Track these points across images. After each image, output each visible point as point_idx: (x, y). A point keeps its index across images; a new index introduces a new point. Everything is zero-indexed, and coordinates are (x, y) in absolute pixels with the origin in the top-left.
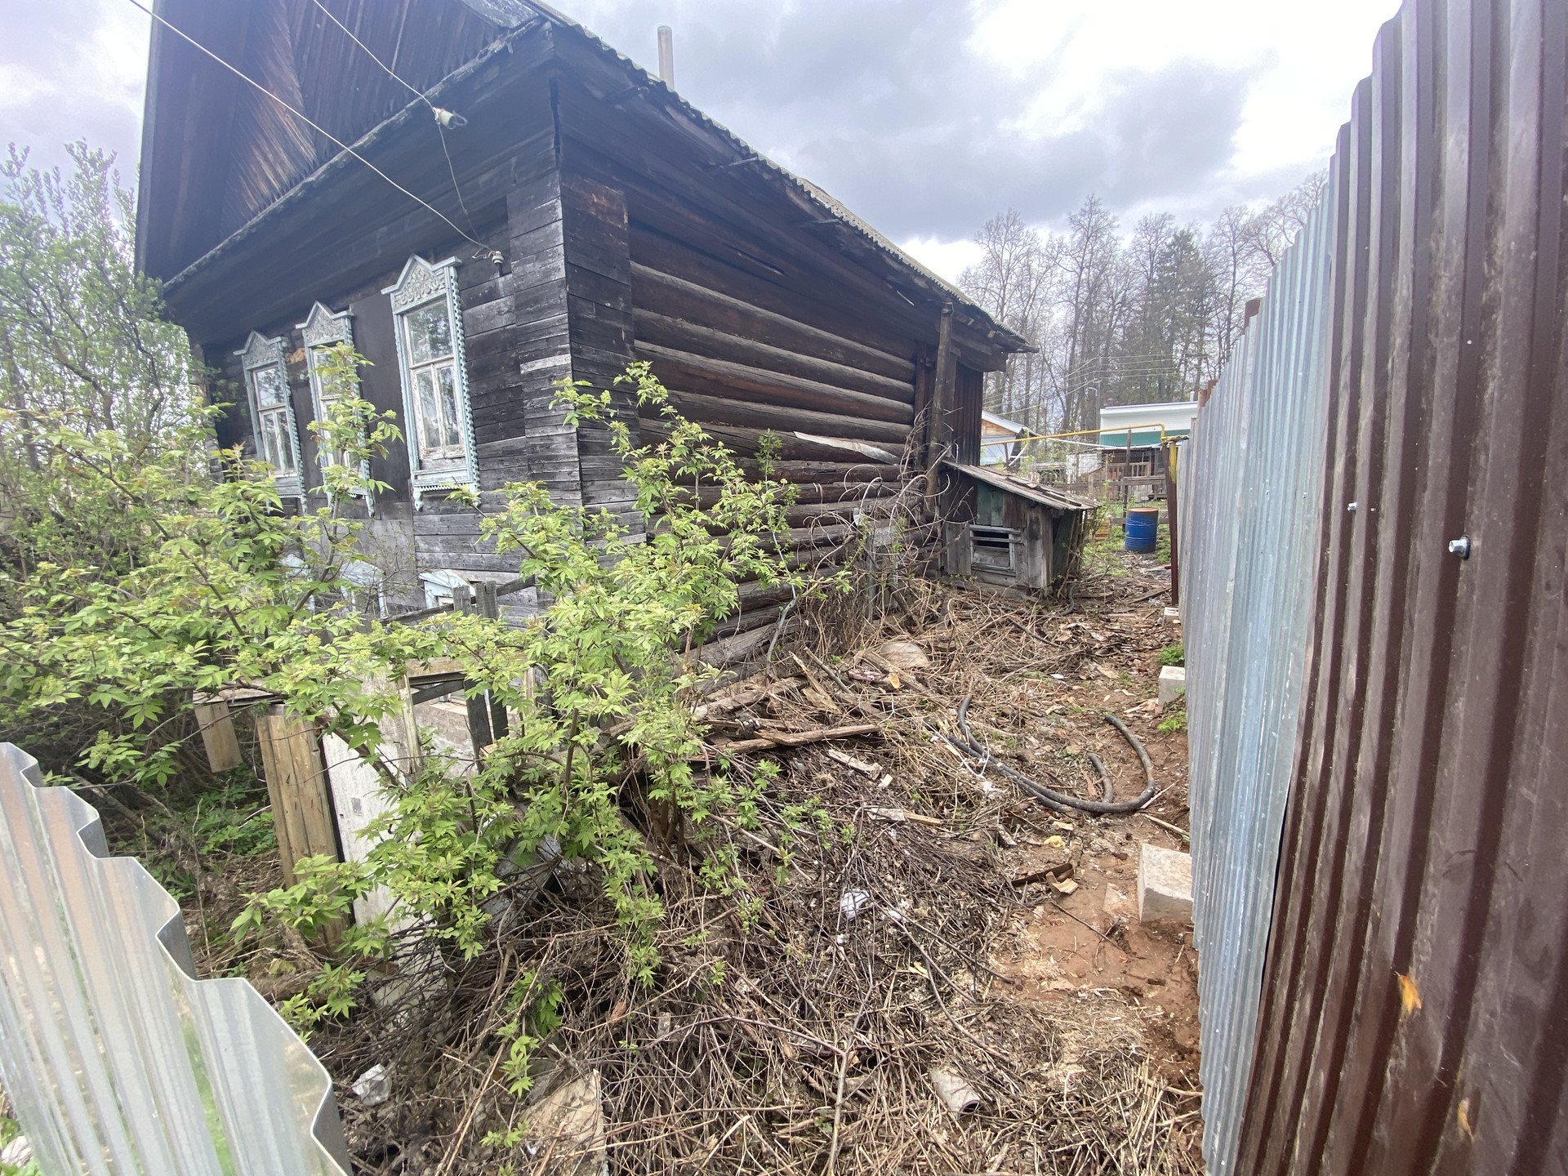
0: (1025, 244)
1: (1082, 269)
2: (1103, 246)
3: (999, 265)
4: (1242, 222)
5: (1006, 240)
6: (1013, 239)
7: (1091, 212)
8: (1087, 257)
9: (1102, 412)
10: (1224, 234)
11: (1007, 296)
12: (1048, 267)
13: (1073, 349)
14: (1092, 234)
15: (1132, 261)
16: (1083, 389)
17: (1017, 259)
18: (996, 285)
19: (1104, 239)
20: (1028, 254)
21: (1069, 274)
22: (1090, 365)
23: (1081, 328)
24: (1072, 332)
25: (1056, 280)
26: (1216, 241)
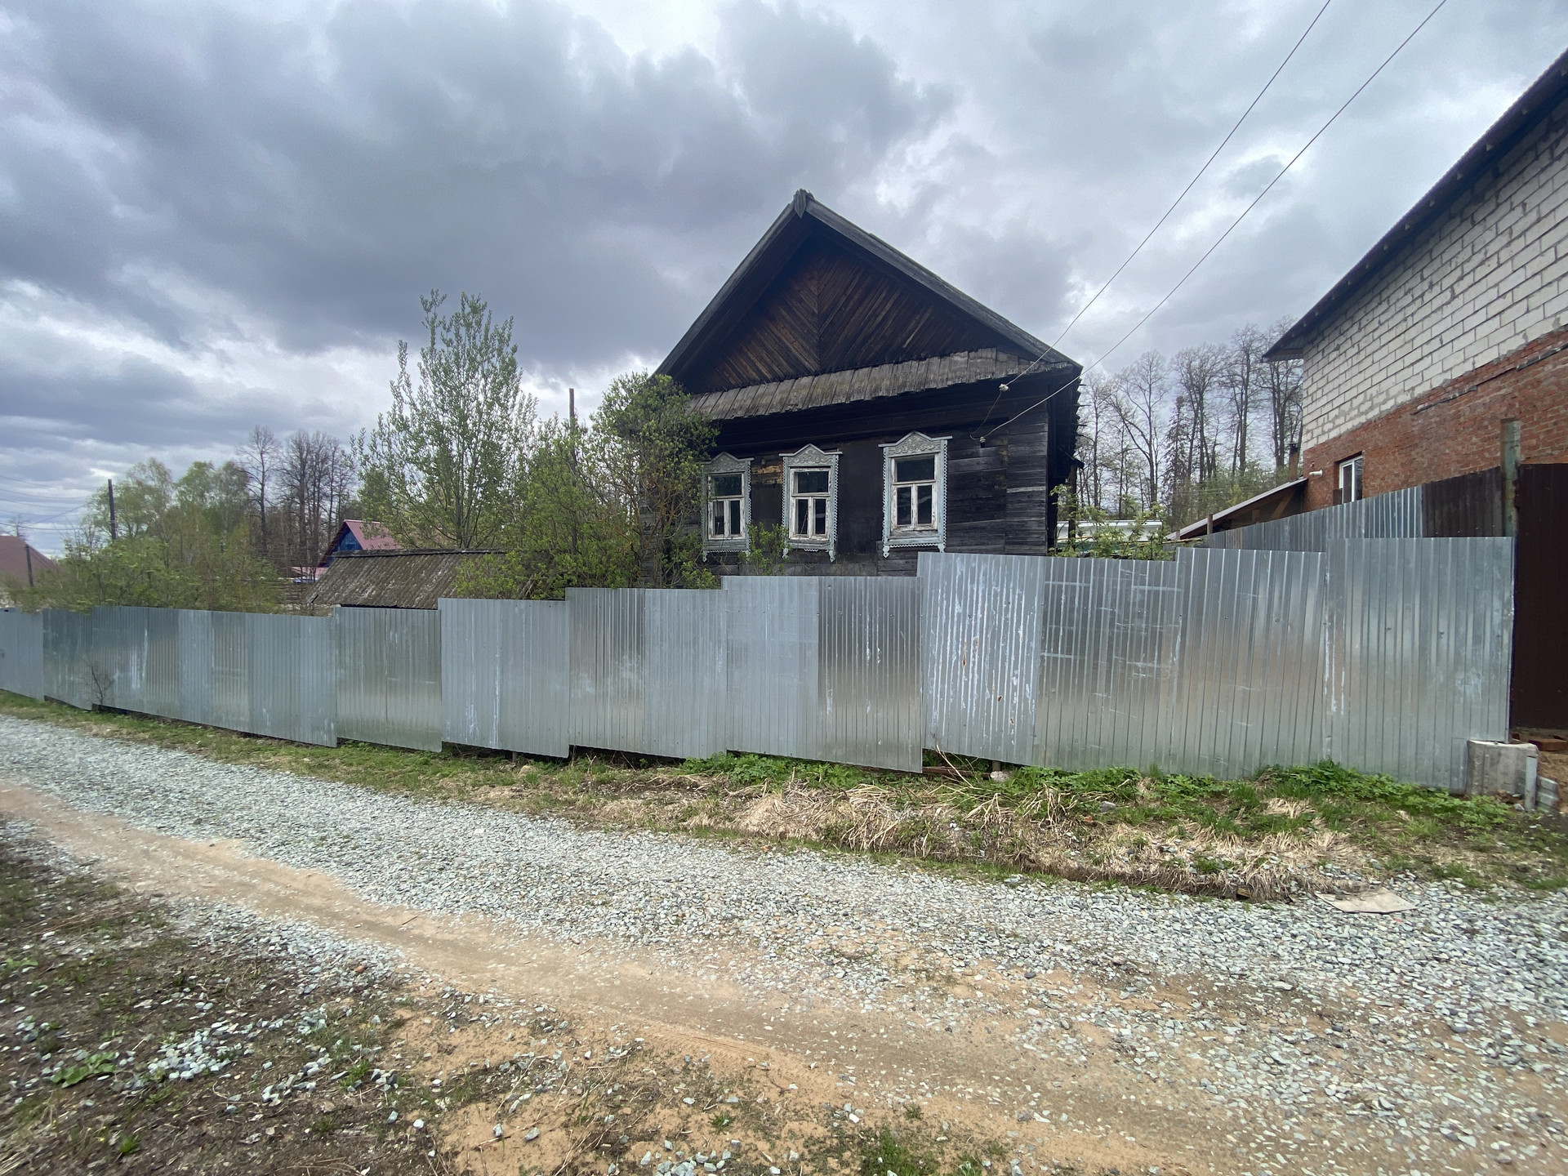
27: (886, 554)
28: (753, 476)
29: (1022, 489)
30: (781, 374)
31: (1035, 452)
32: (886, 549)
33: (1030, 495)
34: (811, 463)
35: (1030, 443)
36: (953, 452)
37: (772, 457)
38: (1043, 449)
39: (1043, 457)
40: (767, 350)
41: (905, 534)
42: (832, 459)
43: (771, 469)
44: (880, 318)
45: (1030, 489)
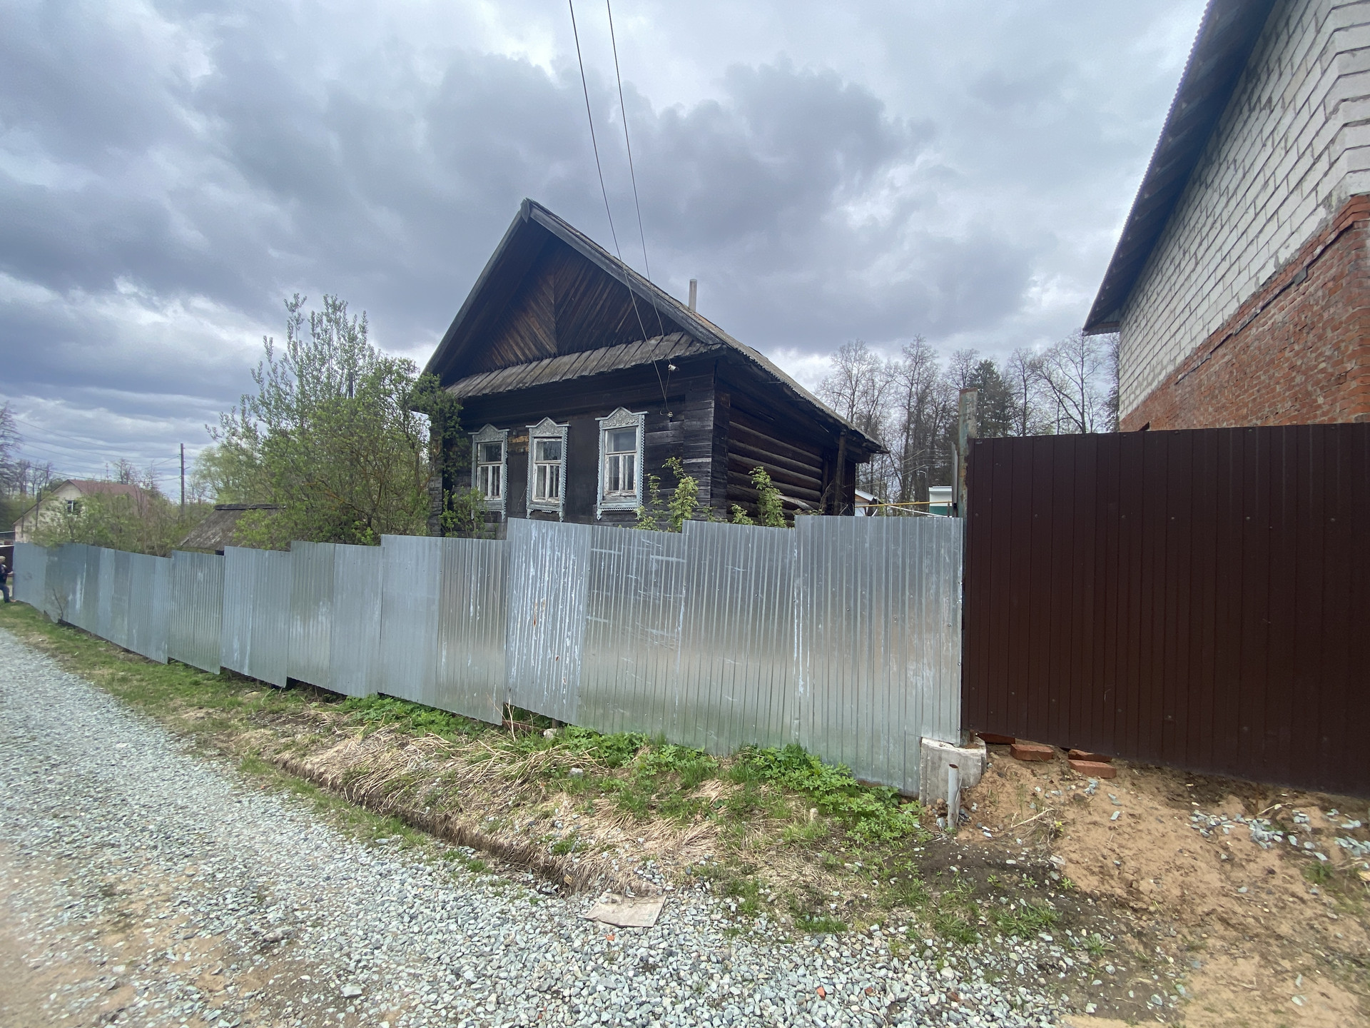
0: (869, 364)
1: (912, 384)
2: (927, 369)
3: (850, 377)
4: (1028, 359)
5: (855, 360)
6: (860, 360)
7: (918, 346)
8: (916, 377)
9: (931, 489)
10: (1016, 366)
11: (856, 400)
12: (887, 382)
13: (907, 441)
14: (919, 360)
15: (949, 382)
16: (915, 472)
17: (864, 374)
18: (848, 392)
19: (928, 364)
20: (872, 371)
21: (902, 388)
22: (921, 454)
23: (912, 426)
24: (906, 428)
25: (892, 391)
26: (1012, 370)
27: (599, 517)
28: (510, 445)
29: (694, 461)
30: (530, 356)
31: (703, 426)
32: (599, 512)
33: (699, 465)
34: (548, 434)
35: (700, 419)
36: (650, 426)
37: (522, 428)
38: (710, 424)
39: (710, 431)
40: (522, 337)
41: (614, 499)
42: (562, 430)
43: (521, 439)
44: (598, 307)
45: (700, 460)
